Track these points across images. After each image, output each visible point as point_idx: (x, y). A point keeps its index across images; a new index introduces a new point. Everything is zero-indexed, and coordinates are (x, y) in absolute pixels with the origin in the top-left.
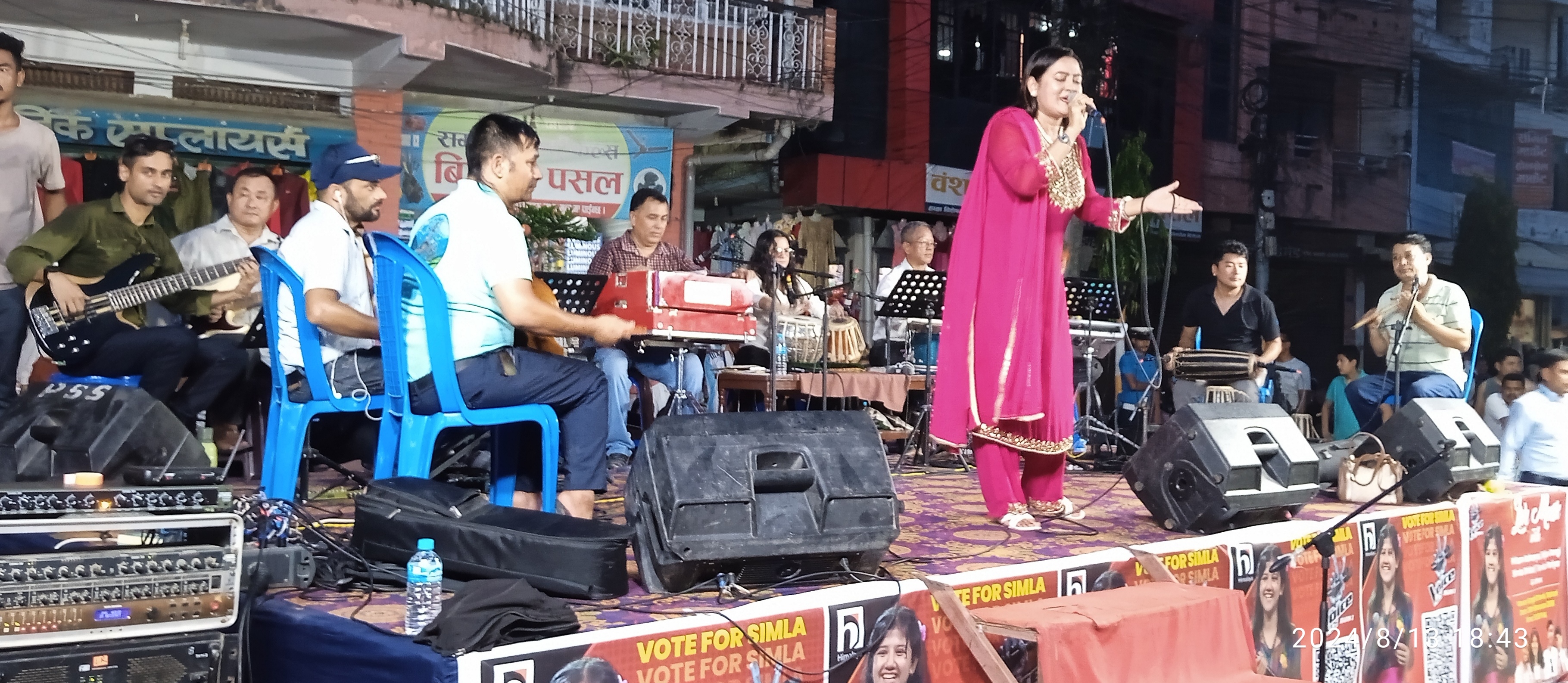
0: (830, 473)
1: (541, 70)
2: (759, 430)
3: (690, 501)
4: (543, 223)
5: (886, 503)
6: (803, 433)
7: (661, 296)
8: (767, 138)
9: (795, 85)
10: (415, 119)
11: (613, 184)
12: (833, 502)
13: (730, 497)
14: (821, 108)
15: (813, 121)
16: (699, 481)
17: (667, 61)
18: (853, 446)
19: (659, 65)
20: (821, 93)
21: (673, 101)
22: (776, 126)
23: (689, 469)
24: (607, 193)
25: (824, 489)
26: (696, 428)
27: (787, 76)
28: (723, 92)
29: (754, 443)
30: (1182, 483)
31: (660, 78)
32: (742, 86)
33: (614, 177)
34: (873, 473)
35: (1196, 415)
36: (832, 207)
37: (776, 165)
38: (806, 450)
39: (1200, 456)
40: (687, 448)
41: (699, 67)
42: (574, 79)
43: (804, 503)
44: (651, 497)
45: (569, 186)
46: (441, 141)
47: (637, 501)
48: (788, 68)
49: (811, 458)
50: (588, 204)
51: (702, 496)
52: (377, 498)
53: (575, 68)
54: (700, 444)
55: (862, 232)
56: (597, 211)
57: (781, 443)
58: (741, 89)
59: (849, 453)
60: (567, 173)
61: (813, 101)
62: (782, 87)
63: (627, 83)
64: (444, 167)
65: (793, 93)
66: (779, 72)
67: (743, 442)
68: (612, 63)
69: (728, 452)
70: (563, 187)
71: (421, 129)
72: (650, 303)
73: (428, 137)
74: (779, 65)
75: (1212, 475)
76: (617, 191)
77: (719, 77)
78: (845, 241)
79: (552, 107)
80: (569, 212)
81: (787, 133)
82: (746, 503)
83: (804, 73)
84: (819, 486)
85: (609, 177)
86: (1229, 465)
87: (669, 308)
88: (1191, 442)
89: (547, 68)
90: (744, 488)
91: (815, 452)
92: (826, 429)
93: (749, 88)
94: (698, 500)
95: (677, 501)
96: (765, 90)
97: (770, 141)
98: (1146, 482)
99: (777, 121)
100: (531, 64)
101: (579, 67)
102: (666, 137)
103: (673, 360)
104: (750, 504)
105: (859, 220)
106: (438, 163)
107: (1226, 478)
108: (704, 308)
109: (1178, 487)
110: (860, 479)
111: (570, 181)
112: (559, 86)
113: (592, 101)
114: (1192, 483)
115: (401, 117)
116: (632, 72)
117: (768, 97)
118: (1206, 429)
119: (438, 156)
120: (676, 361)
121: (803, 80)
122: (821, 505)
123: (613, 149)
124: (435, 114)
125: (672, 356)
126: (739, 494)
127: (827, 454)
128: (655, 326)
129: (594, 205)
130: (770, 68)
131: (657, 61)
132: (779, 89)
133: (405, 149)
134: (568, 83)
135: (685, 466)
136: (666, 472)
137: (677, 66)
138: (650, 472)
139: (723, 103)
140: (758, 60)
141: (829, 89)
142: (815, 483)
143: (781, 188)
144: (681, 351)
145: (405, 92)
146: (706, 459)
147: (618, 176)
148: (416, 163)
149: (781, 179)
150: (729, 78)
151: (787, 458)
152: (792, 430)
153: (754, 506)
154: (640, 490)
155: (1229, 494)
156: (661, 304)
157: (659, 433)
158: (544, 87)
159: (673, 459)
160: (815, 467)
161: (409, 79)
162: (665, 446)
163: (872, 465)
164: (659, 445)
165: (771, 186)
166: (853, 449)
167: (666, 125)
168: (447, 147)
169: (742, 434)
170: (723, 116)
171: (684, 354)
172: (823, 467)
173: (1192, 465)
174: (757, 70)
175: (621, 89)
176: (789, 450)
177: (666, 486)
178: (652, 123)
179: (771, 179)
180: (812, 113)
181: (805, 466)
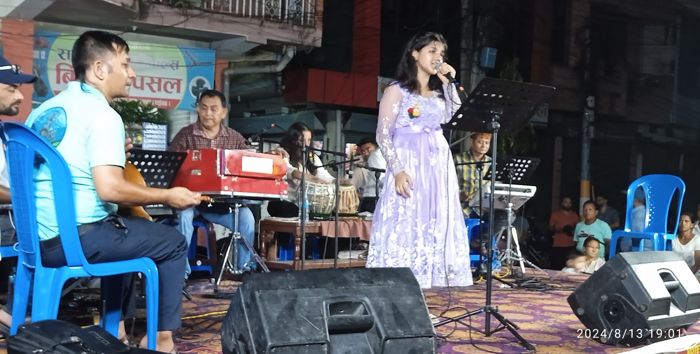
0: (386, 318)
1: (129, 9)
2: (330, 284)
3: (280, 343)
4: (133, 112)
5: (428, 341)
6: (363, 286)
7: (226, 167)
8: (277, 57)
9: (296, 22)
10: (43, 40)
11: (175, 86)
12: (388, 341)
13: (310, 340)
14: (315, 38)
15: (308, 46)
16: (286, 327)
17: (212, 5)
18: (402, 296)
19: (207, 7)
20: (314, 28)
21: (216, 31)
22: (284, 49)
23: (278, 317)
24: (171, 92)
25: (382, 331)
26: (282, 283)
27: (292, 16)
28: (251, 26)
29: (327, 295)
30: (615, 310)
31: (208, 16)
32: (262, 23)
33: (176, 81)
34: (418, 318)
35: (626, 261)
36: (316, 103)
37: (280, 76)
38: (367, 300)
39: (630, 291)
40: (276, 299)
41: (234, 8)
42: (150, 15)
43: (365, 342)
44: (247, 339)
45: (146, 87)
46: (60, 55)
47: (233, 340)
48: (292, 11)
49: (371, 307)
50: (158, 99)
51: (289, 339)
52: (25, 340)
53: (151, 8)
54: (285, 296)
55: (335, 120)
56: (165, 104)
57: (347, 295)
58: (261, 25)
59: (399, 302)
60: (145, 78)
61: (309, 33)
62: (288, 23)
63: (186, 18)
64: (62, 73)
65: (295, 28)
66: (287, 13)
67: (318, 294)
68: (176, 4)
69: (307, 303)
70: (142, 88)
71: (46, 47)
72: (218, 172)
73: (51, 52)
74: (287, 8)
75: (638, 305)
76: (178, 91)
77: (247, 16)
78: (324, 125)
79: (135, 34)
80: (150, 105)
81: (291, 54)
82: (323, 344)
83: (303, 15)
84: (377, 329)
85: (173, 82)
86: (651, 298)
87: (231, 176)
88: (622, 281)
89: (133, 7)
90: (321, 332)
91: (374, 301)
92: (381, 283)
93: (267, 24)
94: (286, 343)
95: (270, 344)
96: (277, 25)
97: (279, 60)
98: (586, 308)
99: (285, 46)
100: (122, 4)
101: (154, 7)
102: (211, 55)
103: (231, 211)
104: (326, 345)
105: (333, 112)
106: (58, 70)
107: (649, 308)
108: (255, 176)
109: (611, 313)
110: (409, 322)
111: (147, 84)
112: (140, 20)
113: (163, 30)
114: (623, 311)
115: (32, 38)
116: (189, 11)
117: (279, 29)
118: (633, 271)
119: (58, 66)
120: (233, 212)
121: (302, 19)
122: (380, 344)
123: (175, 62)
124: (56, 37)
125: (230, 209)
126: (318, 337)
127: (382, 303)
128: (222, 188)
129: (163, 100)
130: (280, 10)
131: (205, 4)
132: (286, 25)
133: (35, 60)
134: (146, 17)
135: (275, 315)
136: (260, 319)
137: (219, 8)
138: (245, 319)
139: (249, 34)
140: (272, 5)
141: (319, 25)
142: (374, 326)
143: (283, 90)
144: (237, 205)
145: (35, 22)
146: (291, 309)
147: (179, 81)
148: (43, 70)
149: (283, 84)
150: (253, 16)
151: (351, 306)
152: (355, 284)
153: (330, 348)
154: (237, 333)
155: (651, 319)
156: (226, 173)
157: (253, 288)
158: (130, 20)
159: (265, 309)
160: (374, 314)
161: (37, 12)
162: (258, 299)
163: (416, 311)
164: (253, 297)
165: (277, 89)
166: (402, 299)
167: (210, 47)
168: (64, 59)
169: (317, 287)
170: (249, 42)
171: (239, 208)
172: (380, 314)
173: (623, 297)
174: (272, 11)
175: (181, 23)
176: (354, 300)
177: (260, 332)
178: (200, 46)
179: (277, 85)
180: (309, 41)
181: (365, 313)
